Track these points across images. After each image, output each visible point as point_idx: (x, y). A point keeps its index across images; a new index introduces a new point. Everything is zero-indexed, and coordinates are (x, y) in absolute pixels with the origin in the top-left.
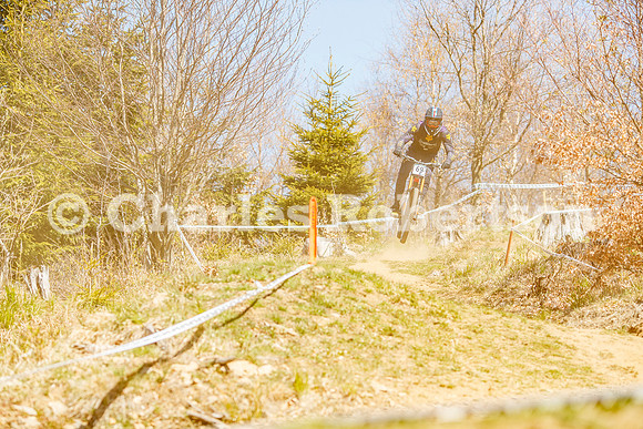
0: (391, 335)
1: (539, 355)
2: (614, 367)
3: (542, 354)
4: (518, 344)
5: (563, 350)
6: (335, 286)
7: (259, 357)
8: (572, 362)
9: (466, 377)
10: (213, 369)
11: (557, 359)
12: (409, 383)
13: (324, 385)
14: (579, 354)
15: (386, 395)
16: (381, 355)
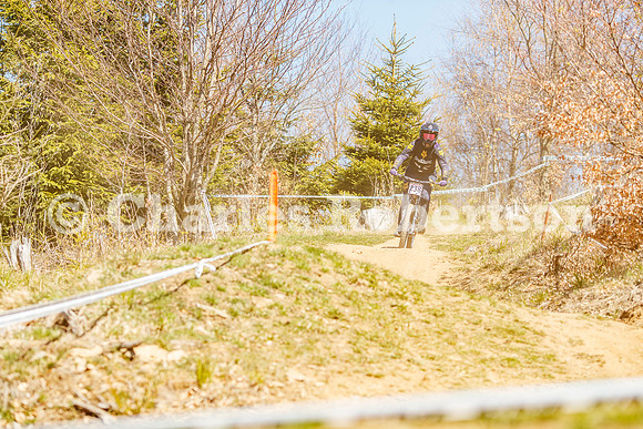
0: (336, 318)
3: (504, 340)
4: (480, 329)
7: (174, 342)
9: (403, 365)
10: (118, 354)
11: (520, 345)
12: (332, 372)
14: (547, 341)
15: (301, 385)
16: (317, 340)
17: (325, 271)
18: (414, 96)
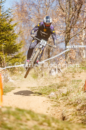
17: (28, 120)
18: (10, 22)
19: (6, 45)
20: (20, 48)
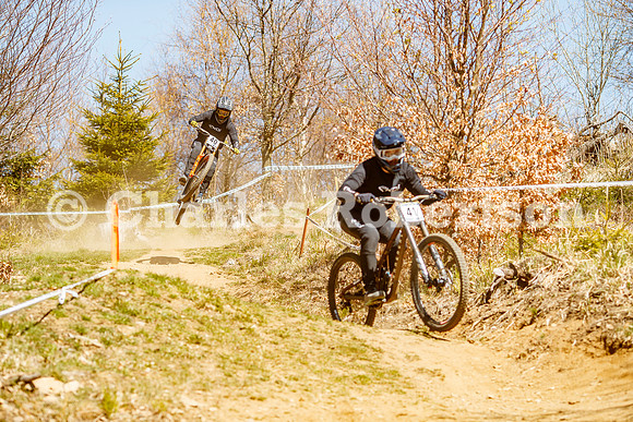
0: (198, 343)
1: (346, 359)
2: (421, 370)
3: (349, 358)
4: (325, 348)
5: (370, 353)
6: (139, 292)
7: (65, 373)
8: (380, 365)
9: (275, 387)
10: (17, 387)
11: (364, 363)
12: (219, 396)
13: (133, 402)
14: (386, 357)
15: (197, 411)
16: (189, 366)
17: (174, 297)
18: (142, 110)
19: (132, 162)
20: (162, 169)
